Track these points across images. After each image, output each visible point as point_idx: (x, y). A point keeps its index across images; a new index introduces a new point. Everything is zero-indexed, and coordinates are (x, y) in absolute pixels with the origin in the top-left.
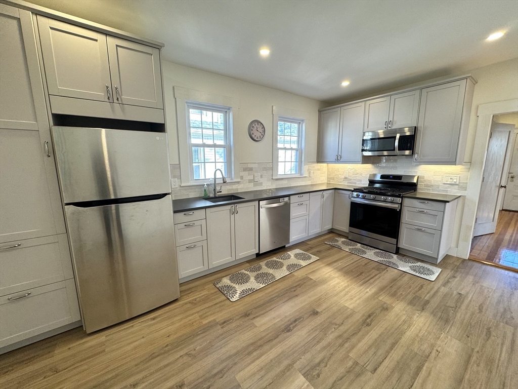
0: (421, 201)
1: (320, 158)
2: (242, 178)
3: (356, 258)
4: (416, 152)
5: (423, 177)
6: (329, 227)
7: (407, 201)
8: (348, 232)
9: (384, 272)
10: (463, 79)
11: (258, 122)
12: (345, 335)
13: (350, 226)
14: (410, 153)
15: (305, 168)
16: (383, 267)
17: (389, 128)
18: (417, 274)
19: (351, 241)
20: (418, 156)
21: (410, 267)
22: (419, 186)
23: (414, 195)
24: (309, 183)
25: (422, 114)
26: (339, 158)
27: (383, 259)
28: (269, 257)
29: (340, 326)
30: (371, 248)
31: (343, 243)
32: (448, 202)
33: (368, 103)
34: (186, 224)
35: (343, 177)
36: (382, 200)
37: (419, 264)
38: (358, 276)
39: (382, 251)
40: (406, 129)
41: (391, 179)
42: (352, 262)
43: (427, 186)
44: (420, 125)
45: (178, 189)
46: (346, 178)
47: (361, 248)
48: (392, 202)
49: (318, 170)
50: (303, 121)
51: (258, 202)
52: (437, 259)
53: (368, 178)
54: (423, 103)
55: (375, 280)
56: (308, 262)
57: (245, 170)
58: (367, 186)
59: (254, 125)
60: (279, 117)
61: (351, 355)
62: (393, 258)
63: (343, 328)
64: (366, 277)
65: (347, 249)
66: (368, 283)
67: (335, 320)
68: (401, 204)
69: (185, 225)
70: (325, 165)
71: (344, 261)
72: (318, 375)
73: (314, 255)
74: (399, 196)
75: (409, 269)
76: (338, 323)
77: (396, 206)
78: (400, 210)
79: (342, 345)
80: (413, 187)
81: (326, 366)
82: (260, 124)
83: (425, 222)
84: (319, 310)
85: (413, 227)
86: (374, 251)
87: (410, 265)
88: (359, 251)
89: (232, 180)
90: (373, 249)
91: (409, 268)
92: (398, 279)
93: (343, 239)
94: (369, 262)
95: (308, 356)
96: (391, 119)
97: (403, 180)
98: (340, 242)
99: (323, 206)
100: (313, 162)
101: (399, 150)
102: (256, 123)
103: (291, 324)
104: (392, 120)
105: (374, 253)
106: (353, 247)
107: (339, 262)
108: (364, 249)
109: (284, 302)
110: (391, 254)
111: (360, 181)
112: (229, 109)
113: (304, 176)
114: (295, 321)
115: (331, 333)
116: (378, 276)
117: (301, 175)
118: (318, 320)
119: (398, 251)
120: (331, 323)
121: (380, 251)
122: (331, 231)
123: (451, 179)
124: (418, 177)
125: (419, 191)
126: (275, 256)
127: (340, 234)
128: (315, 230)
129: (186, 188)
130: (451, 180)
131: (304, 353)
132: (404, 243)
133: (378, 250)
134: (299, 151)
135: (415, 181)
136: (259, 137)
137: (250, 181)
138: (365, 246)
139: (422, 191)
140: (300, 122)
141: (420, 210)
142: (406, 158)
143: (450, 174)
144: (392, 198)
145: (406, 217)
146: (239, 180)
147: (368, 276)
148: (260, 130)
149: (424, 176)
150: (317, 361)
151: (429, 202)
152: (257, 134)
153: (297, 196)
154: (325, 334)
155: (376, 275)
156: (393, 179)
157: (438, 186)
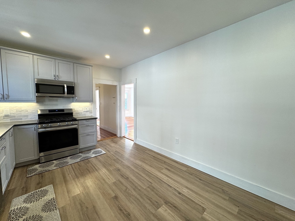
0: (87, 120)
10: (91, 66)
17: (57, 80)
20: (77, 98)
21: (93, 154)
26: (6, 97)
29: (127, 188)
32: (97, 118)
33: (36, 57)
41: (57, 112)
47: (59, 162)
48: (72, 125)
63: (129, 187)
65: (53, 168)
67: (123, 189)
72: (157, 202)
76: (125, 188)
77: (76, 126)
80: (71, 114)
81: (152, 198)
84: (114, 195)
85: (85, 135)
86: (69, 159)
95: (147, 205)
96: (57, 74)
97: (65, 112)
98: (40, 169)
101: (67, 94)
103: (123, 213)
109: (99, 218)
114: (121, 210)
115: (132, 193)
118: (122, 197)
130: (86, 110)
131: (145, 207)
141: (87, 125)
143: (85, 107)
144: (73, 122)
149: (75, 109)
150: (149, 202)
154: (133, 195)
156: (59, 112)
157: (82, 113)
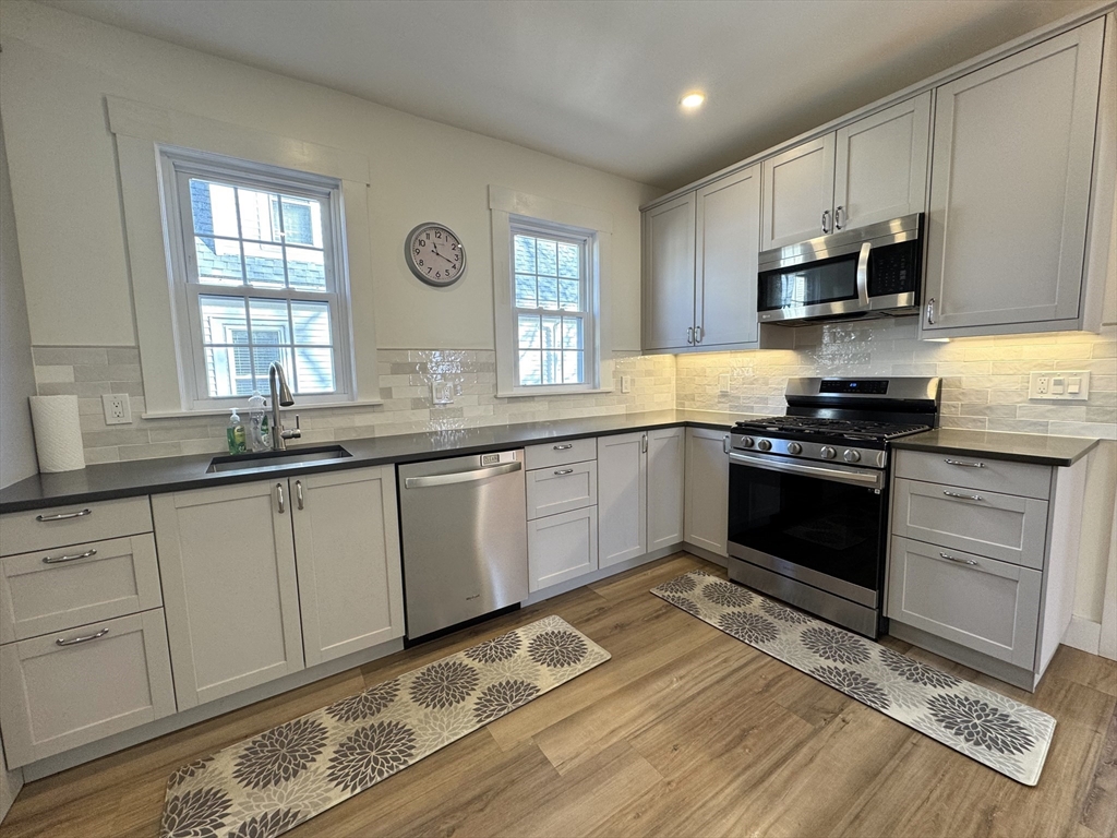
0: (958, 460)
1: (650, 341)
2: (387, 392)
3: (736, 653)
4: (928, 297)
5: (957, 383)
6: (671, 538)
7: (906, 462)
8: (727, 556)
9: (831, 728)
10: (1092, 17)
11: (440, 230)
13: (730, 538)
14: (909, 300)
15: (606, 368)
16: (831, 701)
17: (836, 231)
18: (961, 745)
19: (734, 587)
20: (936, 309)
21: (932, 703)
22: (944, 412)
23: (931, 439)
24: (621, 410)
25: (942, 169)
26: (698, 336)
27: (830, 663)
28: (446, 650)
30: (796, 615)
31: (710, 593)
32: (1065, 463)
33: (770, 164)
34: (49, 555)
35: (717, 391)
36: (823, 456)
37: (964, 689)
38: (728, 749)
39: (830, 628)
40: (896, 226)
41: (852, 390)
42: (724, 673)
43: (972, 409)
44: (939, 205)
45: (133, 427)
46: (724, 395)
47: (762, 613)
48: (855, 465)
49: (649, 373)
50: (592, 235)
51: (392, 467)
52: (1032, 675)
53: (784, 393)
54: (943, 132)
55: (794, 775)
56: (568, 672)
57: (398, 369)
58: (783, 414)
59: (423, 237)
60: (511, 220)
62: (867, 657)
64: (760, 757)
65: (713, 615)
66: (761, 788)
68: (887, 470)
69: (45, 560)
70: (666, 359)
71: (694, 668)
73: (596, 641)
74: (877, 445)
75: (928, 712)
77: (869, 478)
78: (886, 491)
80: (926, 413)
82: (443, 235)
83: (974, 534)
85: (935, 552)
86: (803, 628)
87: (933, 692)
88: (754, 628)
89: (353, 400)
90: (802, 616)
91: (925, 711)
92: (887, 770)
93: (712, 579)
94: (780, 678)
96: (840, 202)
97: (892, 394)
98: (698, 591)
99: (647, 477)
100: (630, 353)
101: (869, 296)
102: (432, 233)
104: (843, 204)
105: (804, 634)
106: (736, 610)
107: (674, 676)
108: (770, 619)
110: (864, 641)
111: (764, 400)
112: (337, 187)
113: (602, 389)
116: (805, 750)
117: (594, 388)
119: (884, 631)
121: (823, 625)
122: (682, 551)
123: (1058, 383)
124: (941, 381)
125: (944, 426)
126: (460, 646)
127: (706, 563)
128: (623, 550)
129: (166, 424)
130: (1059, 389)
132: (905, 602)
133: (816, 624)
134: (585, 320)
135: (931, 394)
136: (443, 274)
137: (417, 404)
138: (778, 607)
139: (956, 427)
140: (583, 239)
141: (957, 491)
142: (897, 324)
143: (1051, 367)
144: (856, 451)
145: (906, 516)
146: (376, 400)
147: (768, 751)
148: (446, 251)
149: (960, 380)
151: (987, 463)
152: (437, 266)
153: (552, 446)
155: (799, 746)
156: (861, 392)
157: (1012, 410)
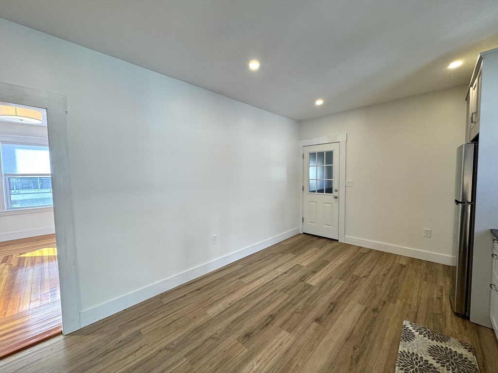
12: (290, 306)
29: (294, 312)
61: (288, 296)
63: (292, 310)
67: (298, 316)
72: (305, 286)
76: (296, 314)
79: (293, 300)
81: (302, 290)
84: (315, 324)
103: (333, 308)
115: (301, 306)
118: (313, 314)
120: (302, 313)
150: (307, 291)
154: (305, 304)
